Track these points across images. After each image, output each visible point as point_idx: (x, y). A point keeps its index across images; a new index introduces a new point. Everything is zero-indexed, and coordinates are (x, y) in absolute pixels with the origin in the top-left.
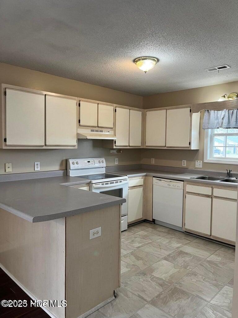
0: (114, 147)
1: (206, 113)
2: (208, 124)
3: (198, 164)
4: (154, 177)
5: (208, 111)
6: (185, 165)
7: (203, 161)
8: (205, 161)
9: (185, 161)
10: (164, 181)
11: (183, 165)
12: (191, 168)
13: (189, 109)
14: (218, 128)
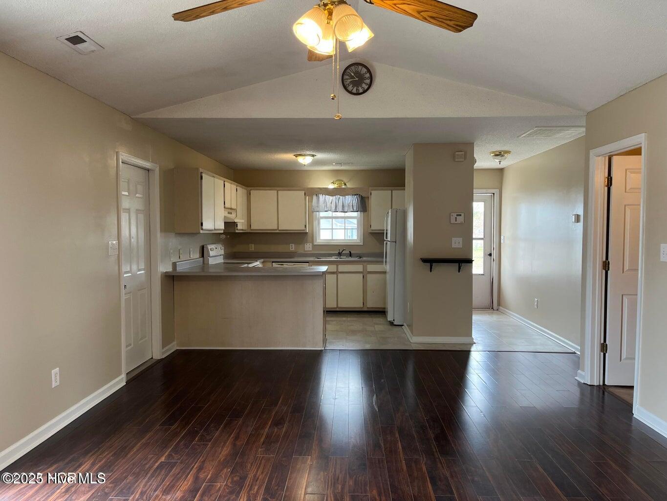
0: (237, 231)
1: (314, 197)
2: (317, 207)
3: (308, 247)
4: (273, 262)
5: (316, 195)
6: (293, 249)
7: (313, 243)
8: (315, 244)
9: (293, 245)
10: (287, 265)
11: (291, 249)
12: (300, 251)
13: (304, 192)
14: (327, 211)
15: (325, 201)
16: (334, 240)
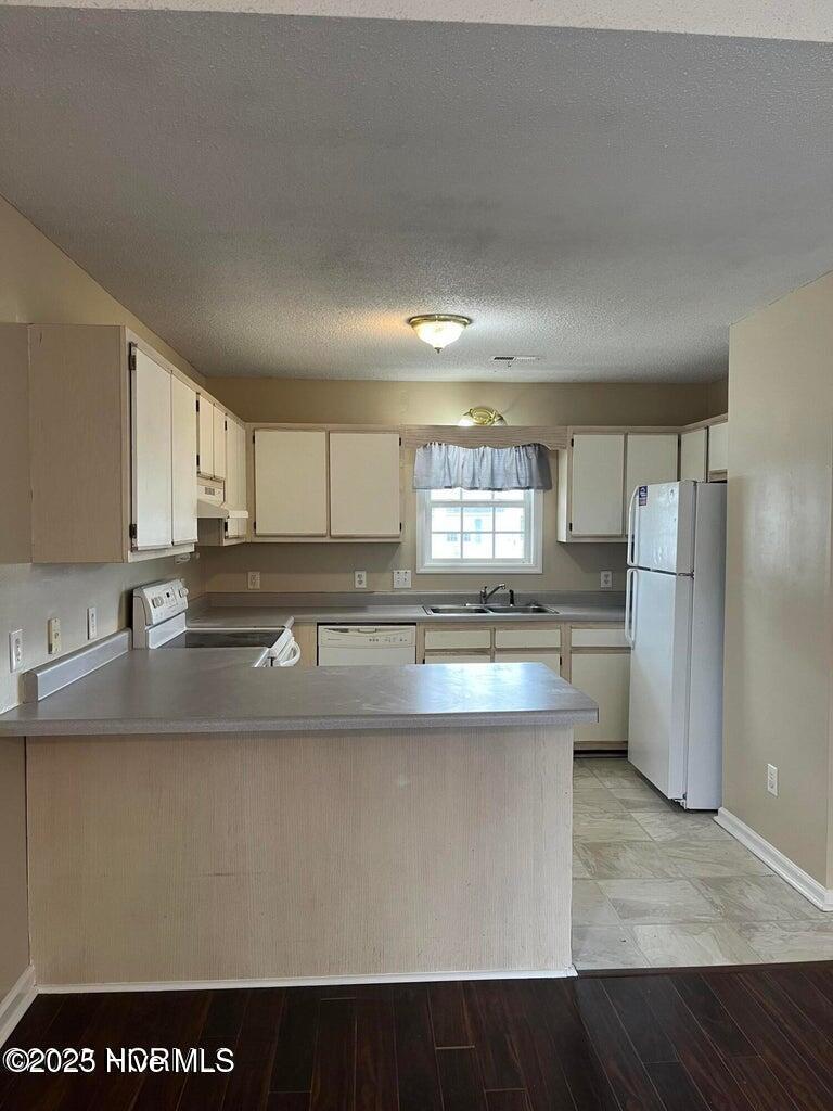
1: (420, 452)
2: (427, 476)
3: (402, 580)
4: (319, 624)
5: (425, 446)
6: (364, 585)
7: (414, 569)
8: (421, 570)
9: (364, 574)
10: (358, 631)
11: (357, 585)
12: (380, 591)
13: (397, 437)
14: (450, 487)
15: (446, 461)
16: (467, 560)
